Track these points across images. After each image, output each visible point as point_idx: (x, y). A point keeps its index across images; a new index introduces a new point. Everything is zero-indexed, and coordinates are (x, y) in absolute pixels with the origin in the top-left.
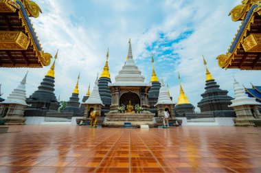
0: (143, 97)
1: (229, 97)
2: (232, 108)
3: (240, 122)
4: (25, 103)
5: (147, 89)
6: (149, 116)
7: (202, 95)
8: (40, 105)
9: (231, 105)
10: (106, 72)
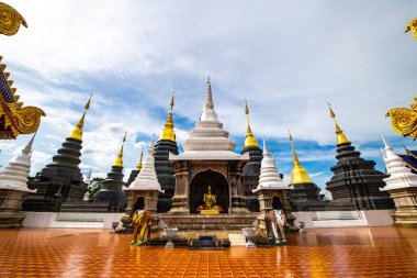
0: (234, 180)
1: (379, 173)
2: (387, 193)
3: (404, 218)
4: (25, 188)
5: (240, 165)
6: (246, 219)
7: (333, 169)
8: (52, 189)
9: (385, 188)
10: (169, 130)
